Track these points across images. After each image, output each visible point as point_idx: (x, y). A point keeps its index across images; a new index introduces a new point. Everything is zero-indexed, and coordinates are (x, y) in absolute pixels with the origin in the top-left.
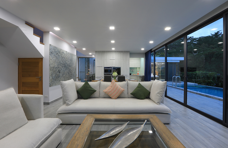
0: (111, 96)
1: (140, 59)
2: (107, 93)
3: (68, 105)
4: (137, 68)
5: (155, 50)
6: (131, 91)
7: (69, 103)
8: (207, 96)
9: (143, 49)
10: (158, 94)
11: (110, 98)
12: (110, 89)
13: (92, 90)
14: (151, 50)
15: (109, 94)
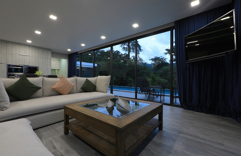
0: (61, 93)
1: (60, 61)
2: (57, 89)
3: (4, 109)
4: (55, 70)
5: (81, 54)
6: (80, 86)
7: (6, 105)
8: (116, 91)
9: (69, 50)
10: (106, 86)
11: (60, 94)
12: (61, 84)
13: (35, 87)
14: (77, 52)
15: (60, 90)
